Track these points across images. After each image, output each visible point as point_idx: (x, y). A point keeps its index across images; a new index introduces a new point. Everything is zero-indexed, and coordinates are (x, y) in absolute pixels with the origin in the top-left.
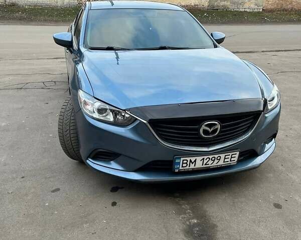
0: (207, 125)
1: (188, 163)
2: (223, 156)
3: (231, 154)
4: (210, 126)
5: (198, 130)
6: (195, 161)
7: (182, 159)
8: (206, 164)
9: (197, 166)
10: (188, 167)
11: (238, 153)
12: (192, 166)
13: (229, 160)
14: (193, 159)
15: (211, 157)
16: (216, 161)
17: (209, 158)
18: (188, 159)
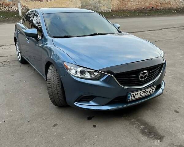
0: (142, 74)
1: (134, 96)
2: (149, 89)
3: (152, 88)
4: (144, 74)
5: (138, 77)
6: (137, 94)
7: (132, 94)
8: (142, 95)
9: (138, 97)
10: (134, 98)
11: (155, 87)
12: (136, 97)
13: (151, 91)
14: (136, 93)
15: (144, 91)
16: (146, 93)
17: (143, 91)
18: (134, 93)
